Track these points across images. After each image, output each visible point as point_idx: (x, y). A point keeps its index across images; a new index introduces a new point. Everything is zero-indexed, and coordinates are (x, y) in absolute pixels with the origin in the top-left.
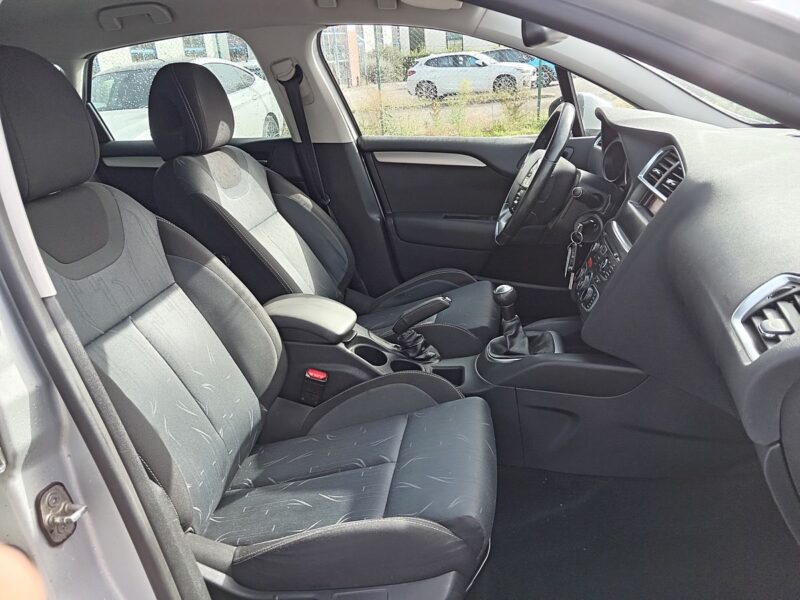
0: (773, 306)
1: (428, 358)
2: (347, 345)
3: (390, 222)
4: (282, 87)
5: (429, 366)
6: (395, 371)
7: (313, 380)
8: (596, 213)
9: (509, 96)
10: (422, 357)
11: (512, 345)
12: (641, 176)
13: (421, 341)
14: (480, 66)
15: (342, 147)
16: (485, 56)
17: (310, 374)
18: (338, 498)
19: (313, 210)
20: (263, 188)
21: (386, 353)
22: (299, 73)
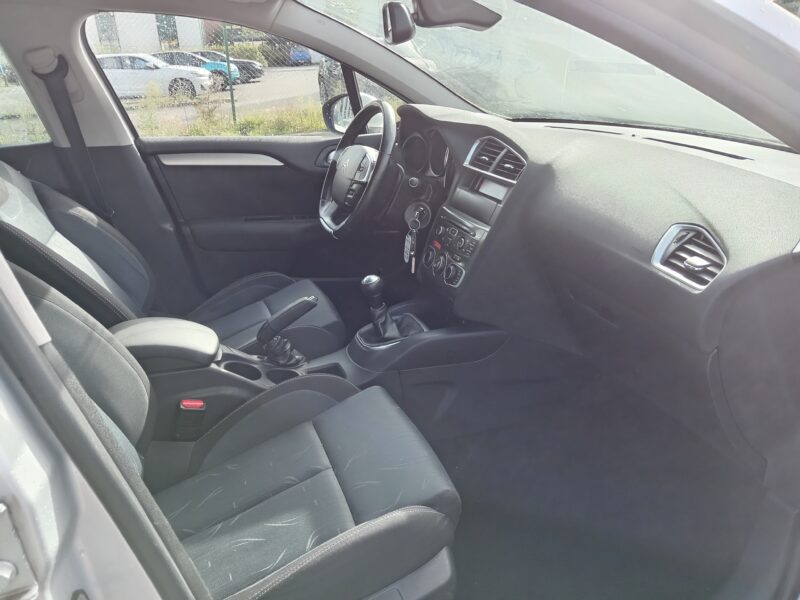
0: (682, 248)
1: (298, 362)
2: (218, 363)
3: (186, 230)
4: (40, 81)
5: (301, 369)
6: (276, 382)
7: (189, 412)
8: (420, 201)
9: (189, 101)
10: (293, 361)
11: (385, 332)
12: (466, 164)
13: (288, 346)
14: (151, 68)
15: (121, 151)
16: (155, 59)
17: (186, 404)
18: (292, 522)
19: (99, 224)
20: (34, 204)
21: (255, 366)
22: (64, 64)
